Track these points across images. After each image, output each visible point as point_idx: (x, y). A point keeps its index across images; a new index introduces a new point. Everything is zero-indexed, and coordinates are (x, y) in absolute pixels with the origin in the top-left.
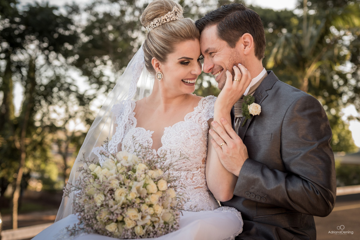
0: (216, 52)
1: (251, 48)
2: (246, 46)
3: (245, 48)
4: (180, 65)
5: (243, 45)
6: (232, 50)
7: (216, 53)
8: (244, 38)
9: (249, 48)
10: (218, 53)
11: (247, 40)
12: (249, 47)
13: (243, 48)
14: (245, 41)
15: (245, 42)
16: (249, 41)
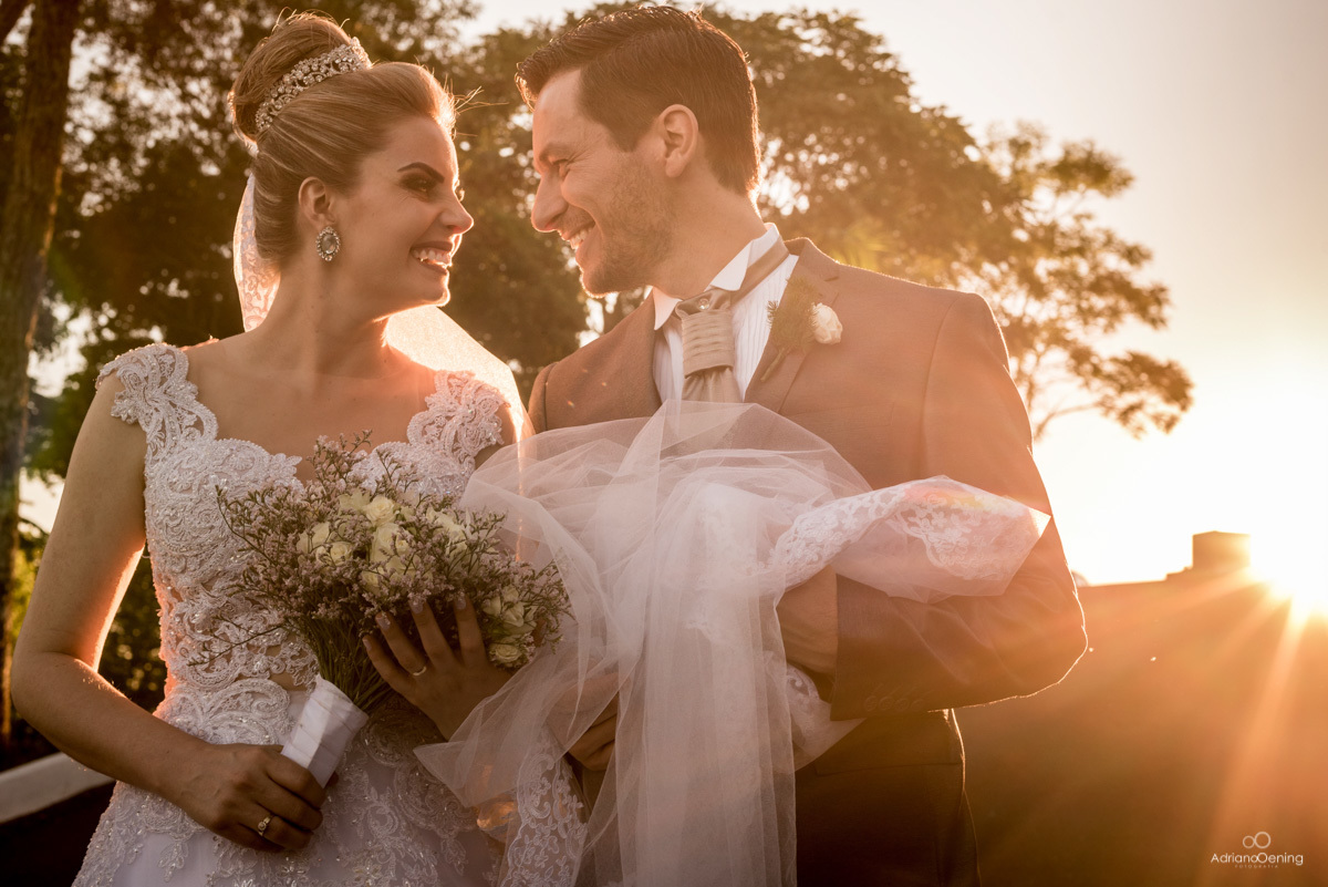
0: (572, 162)
1: (687, 156)
2: (670, 146)
3: (667, 155)
4: (404, 193)
5: (662, 143)
6: (625, 156)
7: (572, 166)
8: (667, 121)
9: (679, 156)
10: (577, 164)
11: (679, 125)
12: (683, 153)
13: (662, 155)
14: (671, 130)
15: (670, 134)
16: (683, 131)
